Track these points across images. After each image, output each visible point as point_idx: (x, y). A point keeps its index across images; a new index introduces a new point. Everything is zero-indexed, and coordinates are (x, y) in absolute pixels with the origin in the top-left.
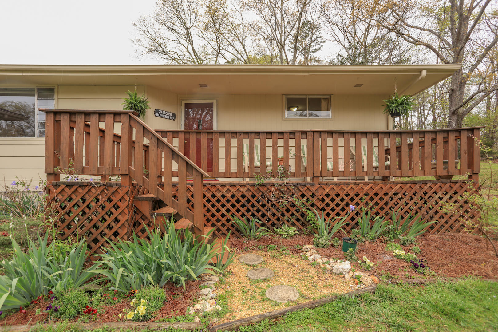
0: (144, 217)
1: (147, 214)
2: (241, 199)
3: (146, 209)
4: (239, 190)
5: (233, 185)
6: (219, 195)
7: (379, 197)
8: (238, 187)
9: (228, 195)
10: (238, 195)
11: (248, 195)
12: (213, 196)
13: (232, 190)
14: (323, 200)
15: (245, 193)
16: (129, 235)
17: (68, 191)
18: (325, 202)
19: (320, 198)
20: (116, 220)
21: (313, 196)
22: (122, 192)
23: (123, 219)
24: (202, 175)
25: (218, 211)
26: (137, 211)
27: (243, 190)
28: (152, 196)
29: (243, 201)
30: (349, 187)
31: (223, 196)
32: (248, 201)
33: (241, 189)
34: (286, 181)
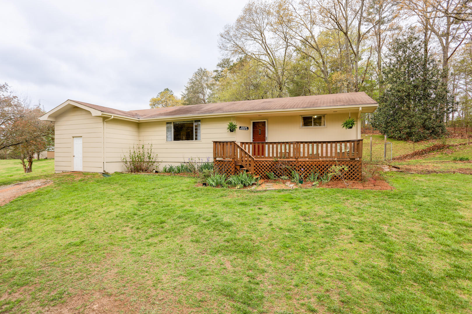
0: (238, 170)
1: (239, 169)
2: (269, 166)
3: (238, 168)
4: (268, 163)
5: (266, 161)
6: (261, 165)
7: (320, 166)
8: (268, 162)
9: (265, 165)
10: (268, 165)
11: (272, 165)
12: (260, 165)
13: (266, 163)
14: (299, 167)
15: (271, 164)
16: (234, 174)
17: (219, 163)
18: (299, 168)
19: (297, 166)
20: (231, 171)
21: (295, 165)
22: (232, 163)
23: (232, 170)
24: (253, 159)
25: (261, 170)
26: (236, 168)
27: (270, 163)
28: (240, 164)
29: (270, 167)
30: (309, 162)
31: (263, 165)
32: (272, 167)
33: (269, 163)
34: (284, 160)
